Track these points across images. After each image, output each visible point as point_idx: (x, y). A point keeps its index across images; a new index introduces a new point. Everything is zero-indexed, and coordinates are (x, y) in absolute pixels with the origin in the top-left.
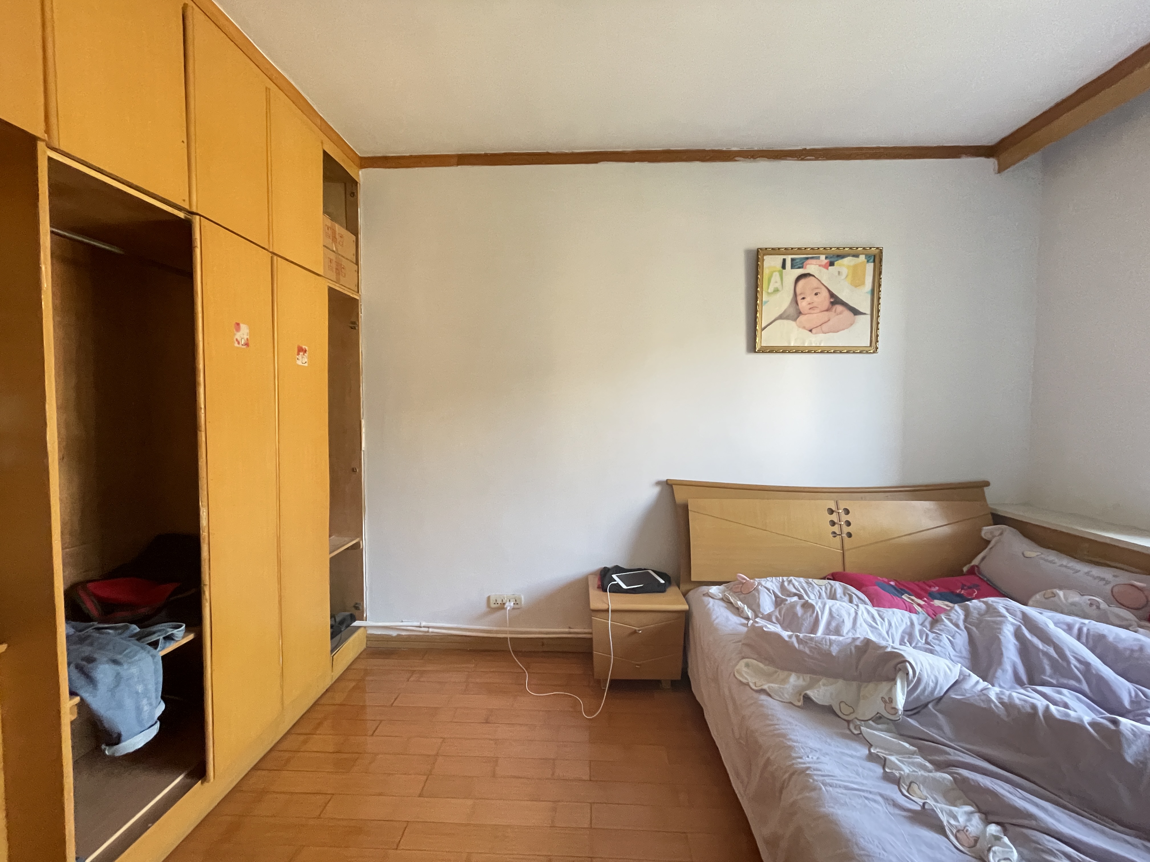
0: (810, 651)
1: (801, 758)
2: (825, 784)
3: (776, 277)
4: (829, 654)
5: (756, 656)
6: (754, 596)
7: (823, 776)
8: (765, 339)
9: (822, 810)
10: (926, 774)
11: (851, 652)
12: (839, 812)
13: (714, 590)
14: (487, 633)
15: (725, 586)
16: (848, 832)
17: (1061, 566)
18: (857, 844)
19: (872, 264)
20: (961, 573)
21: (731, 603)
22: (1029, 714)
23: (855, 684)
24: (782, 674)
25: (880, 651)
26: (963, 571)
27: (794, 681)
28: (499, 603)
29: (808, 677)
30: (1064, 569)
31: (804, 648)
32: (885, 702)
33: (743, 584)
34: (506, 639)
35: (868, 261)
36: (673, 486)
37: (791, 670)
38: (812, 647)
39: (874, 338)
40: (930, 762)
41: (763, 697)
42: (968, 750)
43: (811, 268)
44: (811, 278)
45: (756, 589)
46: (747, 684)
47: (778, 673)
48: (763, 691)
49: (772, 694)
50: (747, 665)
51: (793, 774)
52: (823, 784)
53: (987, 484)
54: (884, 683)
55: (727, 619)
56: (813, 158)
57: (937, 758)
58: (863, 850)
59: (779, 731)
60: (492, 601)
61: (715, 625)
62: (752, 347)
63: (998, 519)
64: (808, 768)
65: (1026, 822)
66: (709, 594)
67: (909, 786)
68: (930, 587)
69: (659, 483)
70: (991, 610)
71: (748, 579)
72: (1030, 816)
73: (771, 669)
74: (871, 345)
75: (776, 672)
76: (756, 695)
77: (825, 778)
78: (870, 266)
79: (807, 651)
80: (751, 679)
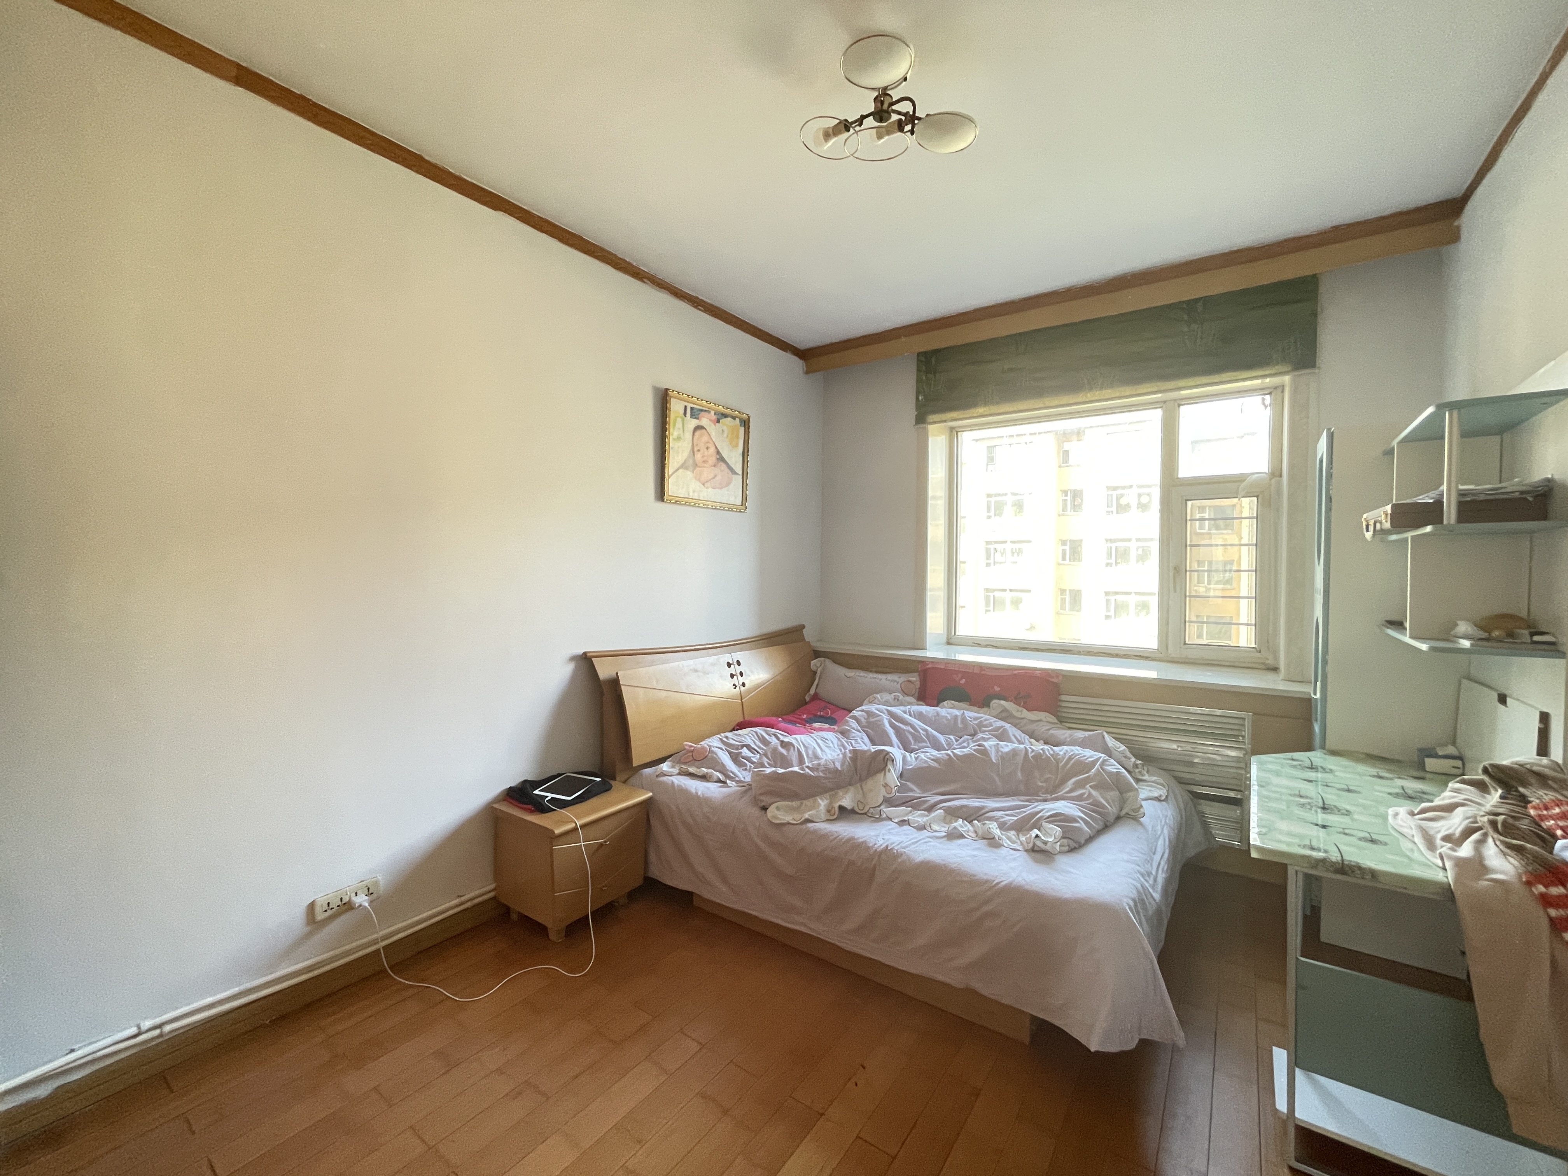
0: (824, 774)
1: (875, 844)
2: (904, 848)
3: (679, 424)
4: (836, 771)
5: (778, 799)
6: (713, 758)
7: (898, 845)
8: (672, 487)
9: (916, 861)
10: (927, 818)
11: (849, 764)
12: (926, 856)
13: (665, 767)
14: (310, 971)
15: (670, 761)
16: (940, 861)
17: (871, 678)
18: (950, 863)
19: (743, 428)
20: (806, 703)
21: (693, 774)
22: (948, 759)
23: (858, 785)
24: (808, 803)
25: (869, 753)
26: (805, 700)
27: (823, 803)
28: (335, 906)
29: (827, 796)
30: (874, 680)
31: (818, 772)
32: (885, 787)
33: (692, 751)
34: (377, 951)
35: (741, 425)
36: (593, 659)
37: (814, 796)
38: (823, 770)
39: (744, 498)
40: (924, 810)
41: (810, 825)
42: (934, 794)
43: (705, 421)
44: (705, 430)
45: (711, 751)
46: (789, 823)
47: (804, 804)
48: (808, 821)
49: (815, 820)
50: (778, 809)
51: (879, 856)
52: (903, 848)
53: (803, 627)
54: (879, 775)
55: (708, 788)
56: (702, 309)
57: (925, 806)
58: (955, 863)
59: (845, 839)
60: (318, 910)
61: (701, 796)
62: (661, 494)
63: (817, 654)
64: (887, 846)
65: (983, 811)
66: (665, 773)
67: (930, 827)
68: (800, 715)
69: (574, 658)
70: (869, 714)
71: (695, 746)
72: (982, 808)
73: (795, 804)
74: (742, 505)
75: (802, 803)
76: (804, 827)
77: (901, 845)
78: (742, 430)
79: (821, 774)
80: (788, 818)
